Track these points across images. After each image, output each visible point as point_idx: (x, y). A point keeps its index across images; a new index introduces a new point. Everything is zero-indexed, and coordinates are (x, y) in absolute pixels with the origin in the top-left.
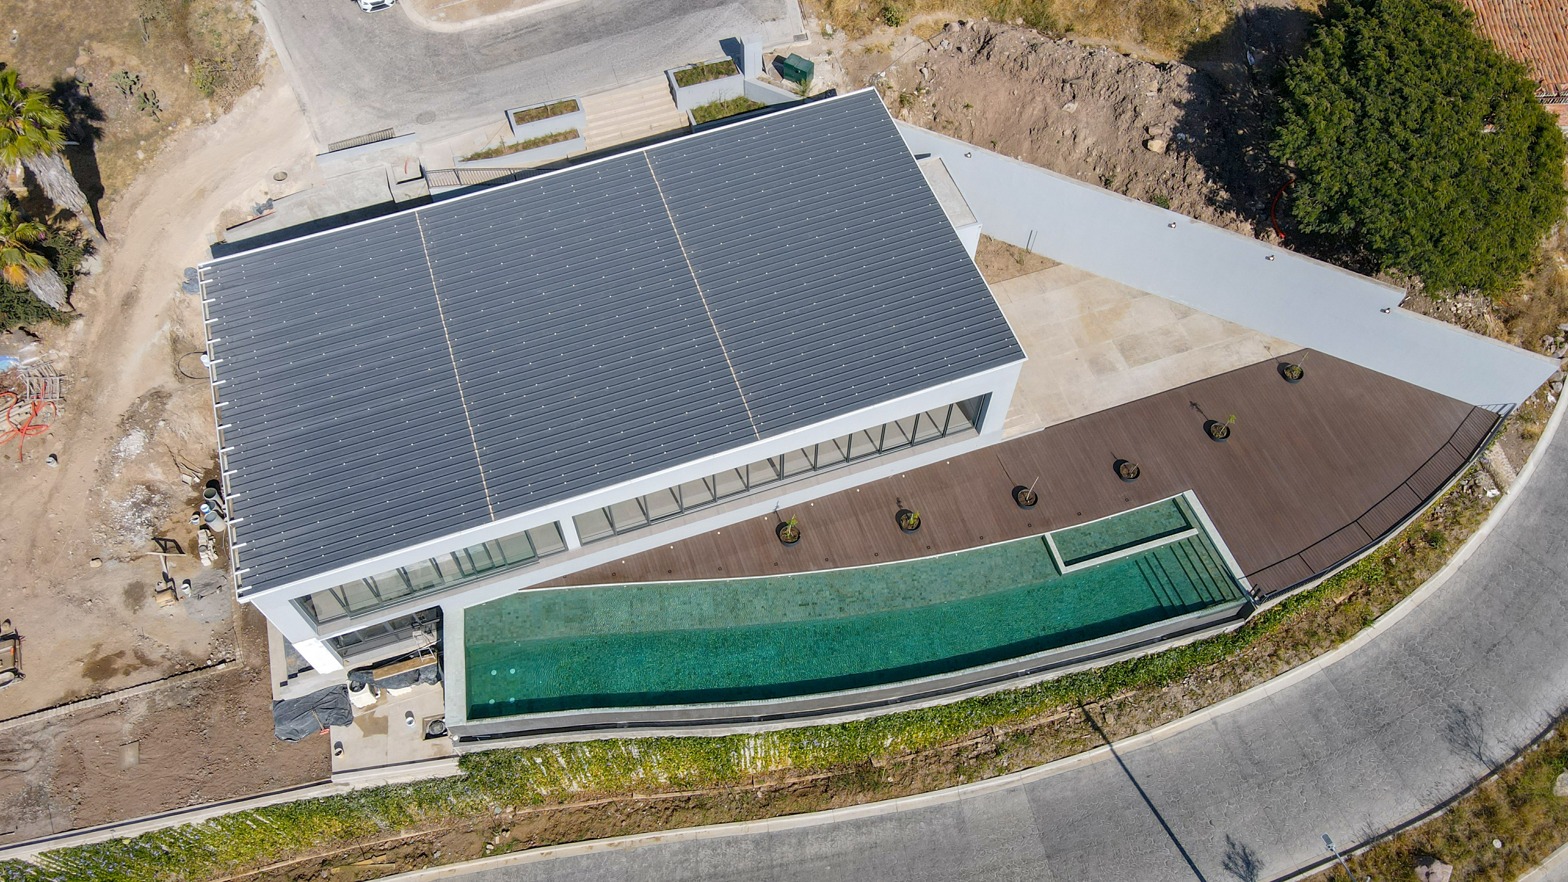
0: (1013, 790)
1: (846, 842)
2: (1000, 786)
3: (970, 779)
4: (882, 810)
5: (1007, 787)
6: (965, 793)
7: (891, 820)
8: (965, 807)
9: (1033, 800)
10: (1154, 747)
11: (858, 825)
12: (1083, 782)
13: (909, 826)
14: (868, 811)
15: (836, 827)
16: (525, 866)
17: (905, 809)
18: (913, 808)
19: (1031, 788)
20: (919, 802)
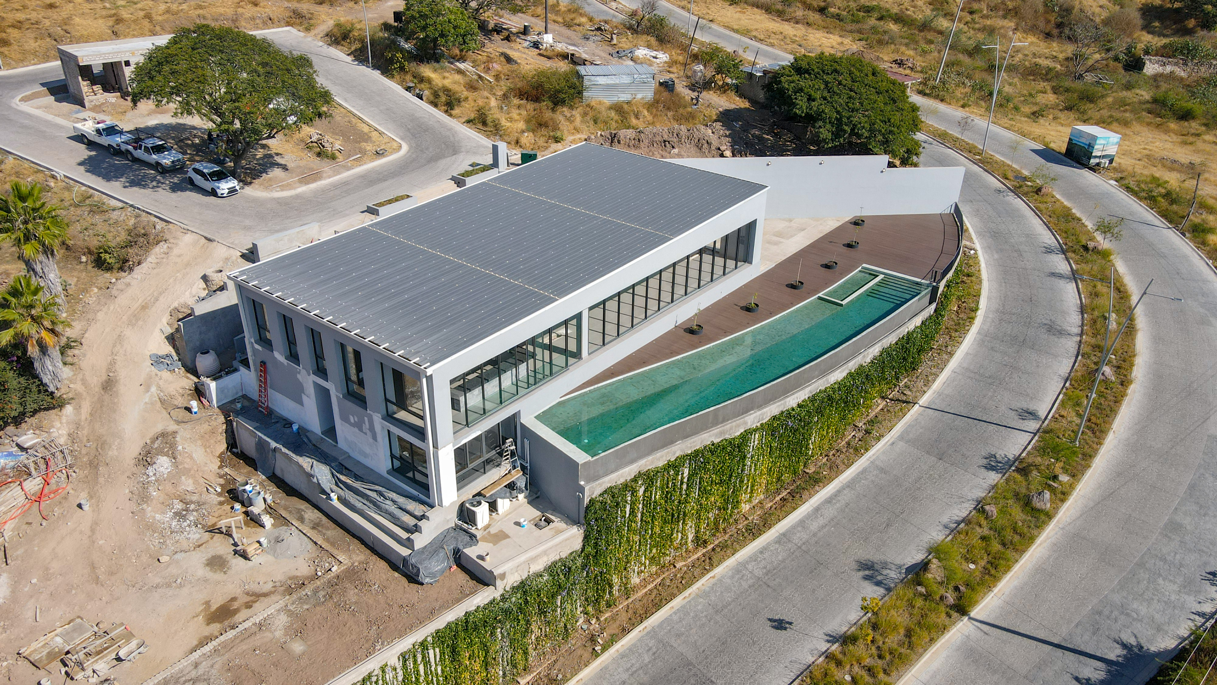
0: (893, 443)
1: (830, 512)
2: (885, 445)
3: (867, 450)
4: (834, 488)
5: (888, 444)
6: (870, 457)
7: (844, 489)
8: (877, 462)
9: (907, 442)
10: (939, 394)
11: (829, 501)
12: (923, 422)
13: (857, 486)
14: (827, 493)
15: (817, 509)
16: (634, 645)
17: (847, 481)
18: (850, 478)
19: (901, 438)
20: (851, 474)
